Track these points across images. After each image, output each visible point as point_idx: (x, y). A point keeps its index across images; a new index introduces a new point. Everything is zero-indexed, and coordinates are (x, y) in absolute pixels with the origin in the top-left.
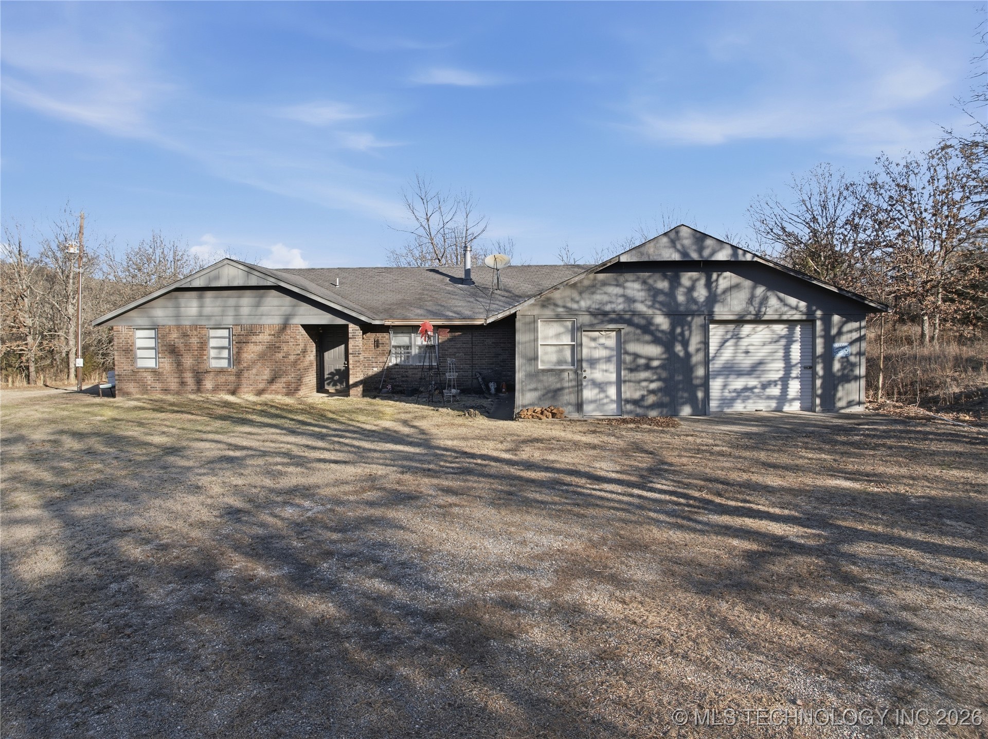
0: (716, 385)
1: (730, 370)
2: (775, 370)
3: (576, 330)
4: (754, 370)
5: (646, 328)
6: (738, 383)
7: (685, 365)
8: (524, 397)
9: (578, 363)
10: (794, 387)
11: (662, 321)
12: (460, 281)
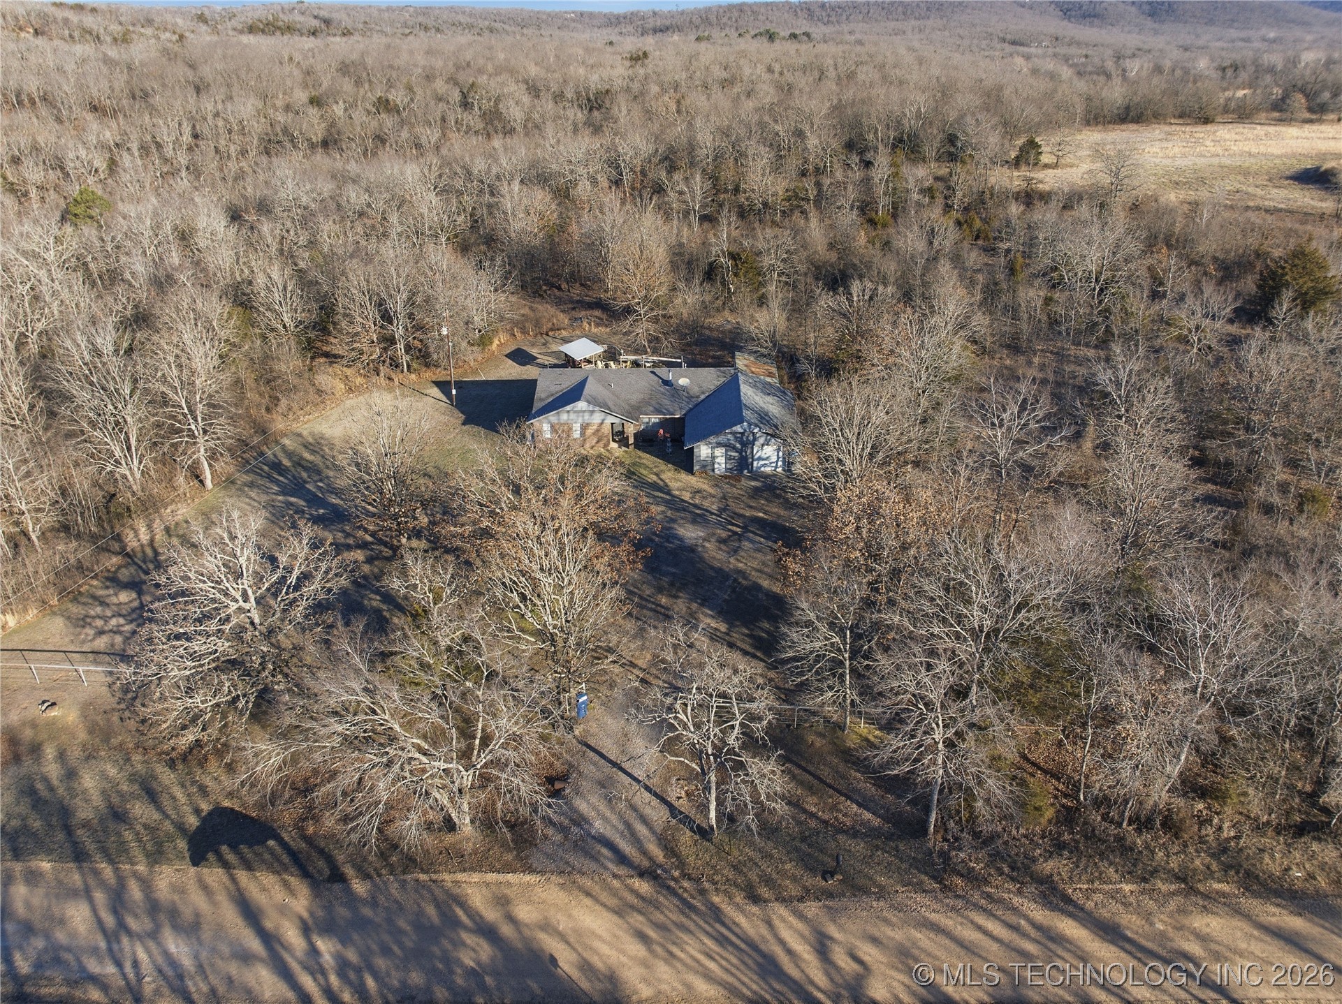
0: (755, 464)
1: (760, 459)
2: (774, 459)
3: (713, 448)
4: (767, 458)
5: (734, 448)
6: (762, 462)
7: (746, 458)
8: (696, 468)
9: (714, 457)
10: (780, 463)
11: (738, 446)
12: (666, 383)
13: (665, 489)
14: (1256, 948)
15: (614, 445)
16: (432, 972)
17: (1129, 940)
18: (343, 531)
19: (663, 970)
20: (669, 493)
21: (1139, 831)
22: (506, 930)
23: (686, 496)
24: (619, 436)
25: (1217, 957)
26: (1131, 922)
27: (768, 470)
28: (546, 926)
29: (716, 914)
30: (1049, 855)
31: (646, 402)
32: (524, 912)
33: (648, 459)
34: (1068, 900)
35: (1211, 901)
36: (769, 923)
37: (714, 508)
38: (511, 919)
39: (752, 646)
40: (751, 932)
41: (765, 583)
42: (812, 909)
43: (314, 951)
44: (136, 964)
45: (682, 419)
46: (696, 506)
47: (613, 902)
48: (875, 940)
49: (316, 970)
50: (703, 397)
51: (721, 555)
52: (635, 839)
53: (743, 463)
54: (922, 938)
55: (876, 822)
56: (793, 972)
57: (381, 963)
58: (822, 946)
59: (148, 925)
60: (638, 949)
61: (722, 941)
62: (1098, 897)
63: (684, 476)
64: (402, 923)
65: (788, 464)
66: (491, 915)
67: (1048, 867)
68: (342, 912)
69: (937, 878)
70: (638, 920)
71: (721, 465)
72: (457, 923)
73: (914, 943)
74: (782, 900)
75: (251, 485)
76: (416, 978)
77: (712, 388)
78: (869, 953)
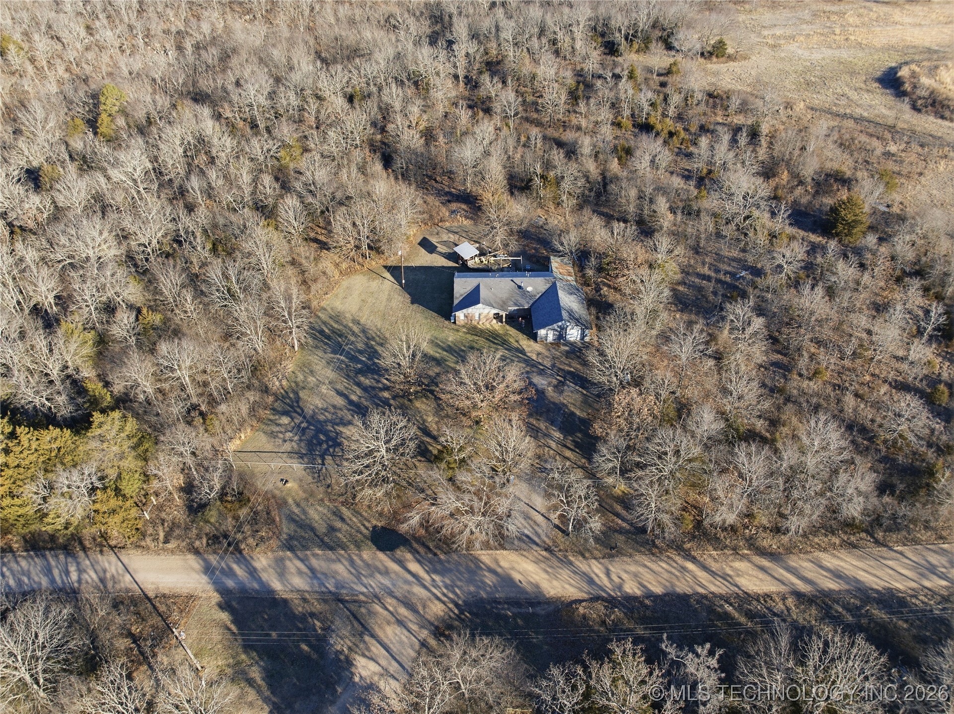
0: (567, 337)
2: (576, 335)
3: (547, 331)
4: (573, 335)
5: (557, 331)
6: (570, 336)
8: (539, 339)
9: (547, 335)
10: (579, 337)
11: (559, 330)
12: (520, 287)
13: (523, 352)
14: (754, 573)
15: (495, 321)
16: (479, 587)
17: (713, 572)
18: (374, 379)
19: (555, 583)
20: (525, 354)
21: (722, 531)
22: (499, 570)
23: (534, 357)
24: (498, 317)
25: (738, 575)
26: (714, 566)
27: (572, 339)
28: (513, 568)
29: (571, 563)
30: (690, 541)
31: (509, 299)
32: (503, 563)
33: (512, 331)
34: (694, 558)
35: (744, 557)
36: (590, 566)
37: (548, 364)
38: (500, 567)
39: (575, 447)
40: (584, 569)
41: (578, 413)
42: (605, 561)
43: (433, 580)
44: (371, 586)
45: (529, 309)
46: (539, 363)
47: (533, 559)
48: (626, 572)
49: (436, 586)
50: (538, 296)
51: (555, 395)
52: (539, 536)
53: (561, 336)
54: (641, 569)
55: (628, 527)
56: (599, 582)
57: (459, 583)
58: (608, 573)
59: (369, 572)
60: (545, 576)
61: (575, 573)
62: (705, 556)
63: (532, 343)
64: (461, 569)
65: (582, 338)
66: (493, 566)
67: (688, 546)
68: (438, 567)
69: (649, 550)
70: (543, 565)
71: (551, 338)
72: (481, 569)
73: (639, 572)
74: (595, 558)
75: (316, 347)
76: (472, 589)
77: (544, 290)
78: (625, 576)
